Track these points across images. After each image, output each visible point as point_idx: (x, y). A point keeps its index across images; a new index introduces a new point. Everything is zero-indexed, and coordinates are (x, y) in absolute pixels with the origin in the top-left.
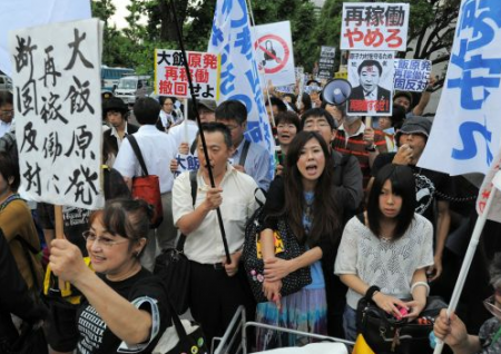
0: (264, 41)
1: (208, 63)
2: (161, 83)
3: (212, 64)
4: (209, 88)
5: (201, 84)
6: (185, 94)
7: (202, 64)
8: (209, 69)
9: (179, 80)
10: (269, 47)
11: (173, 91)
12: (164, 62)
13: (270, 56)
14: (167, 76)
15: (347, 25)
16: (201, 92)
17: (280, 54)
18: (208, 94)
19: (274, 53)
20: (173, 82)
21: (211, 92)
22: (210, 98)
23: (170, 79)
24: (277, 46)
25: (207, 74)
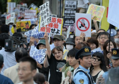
0: (82, 19)
1: (58, 22)
3: (60, 22)
4: (58, 31)
5: (55, 29)
7: (56, 22)
8: (59, 24)
9: (48, 27)
10: (83, 22)
11: (45, 30)
13: (83, 25)
16: (55, 32)
17: (87, 25)
19: (84, 24)
20: (46, 27)
22: (58, 34)
24: (86, 22)
25: (58, 25)
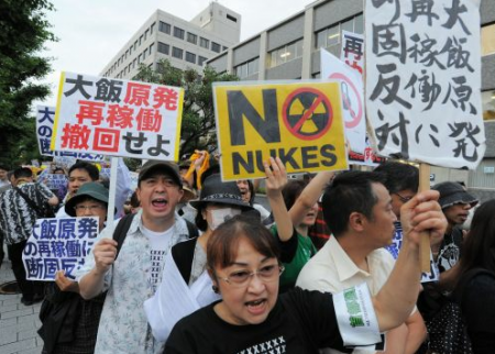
1: (161, 101)
2: (67, 129)
3: (168, 102)
4: (160, 140)
5: (147, 134)
6: (116, 149)
7: (152, 101)
8: (162, 110)
9: (105, 124)
11: (90, 142)
12: (78, 92)
14: (80, 117)
15: (346, 56)
16: (145, 147)
18: (159, 150)
20: (92, 128)
21: (164, 147)
22: (161, 157)
23: (87, 122)
25: (159, 117)
